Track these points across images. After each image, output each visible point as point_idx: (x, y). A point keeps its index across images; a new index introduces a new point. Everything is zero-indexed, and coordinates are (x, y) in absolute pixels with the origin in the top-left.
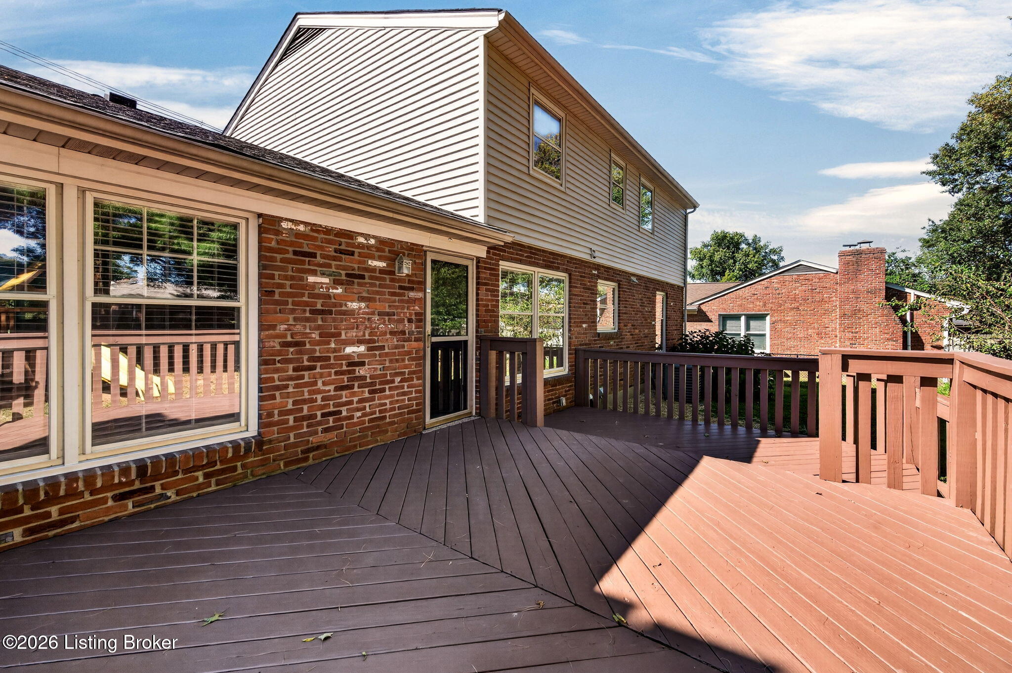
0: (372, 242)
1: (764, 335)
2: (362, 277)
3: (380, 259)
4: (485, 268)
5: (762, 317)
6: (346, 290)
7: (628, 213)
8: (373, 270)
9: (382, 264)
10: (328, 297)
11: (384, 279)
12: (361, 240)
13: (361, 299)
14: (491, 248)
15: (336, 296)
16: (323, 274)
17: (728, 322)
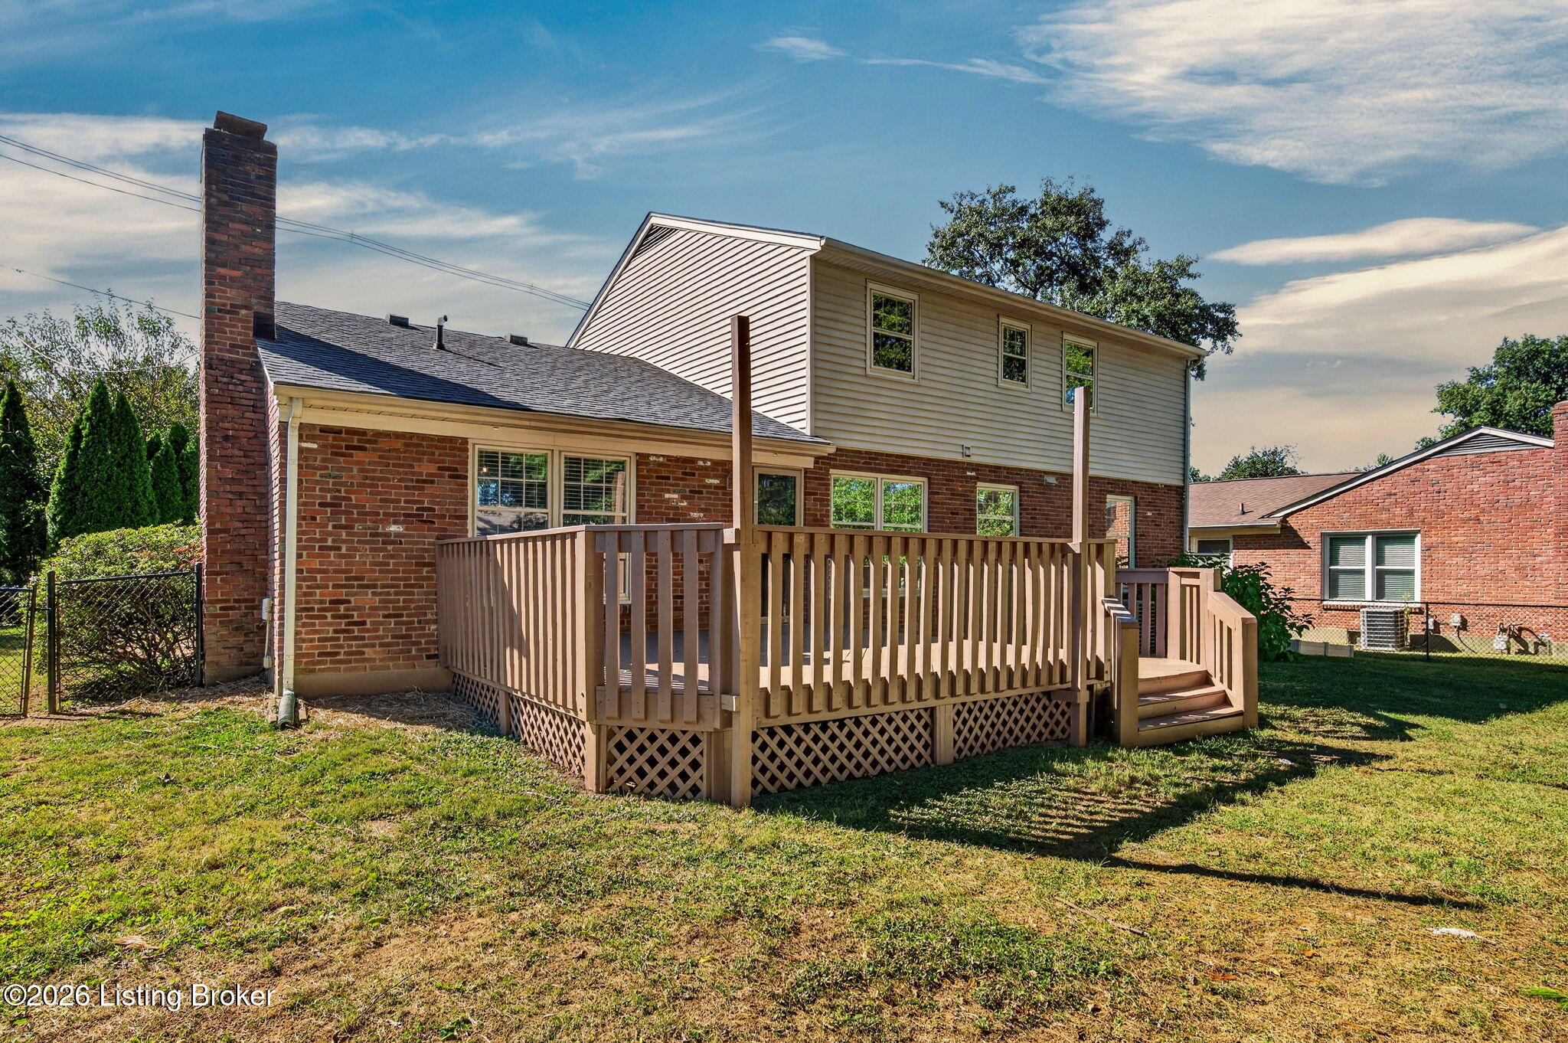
0: (709, 464)
1: (1411, 573)
2: (701, 492)
3: (715, 477)
4: (813, 478)
5: (1407, 538)
6: (689, 504)
7: (1034, 389)
8: (709, 486)
9: (716, 482)
10: (677, 508)
11: (718, 494)
12: (701, 463)
13: (701, 510)
14: (817, 459)
15: (683, 508)
16: (674, 492)
17: (1342, 548)
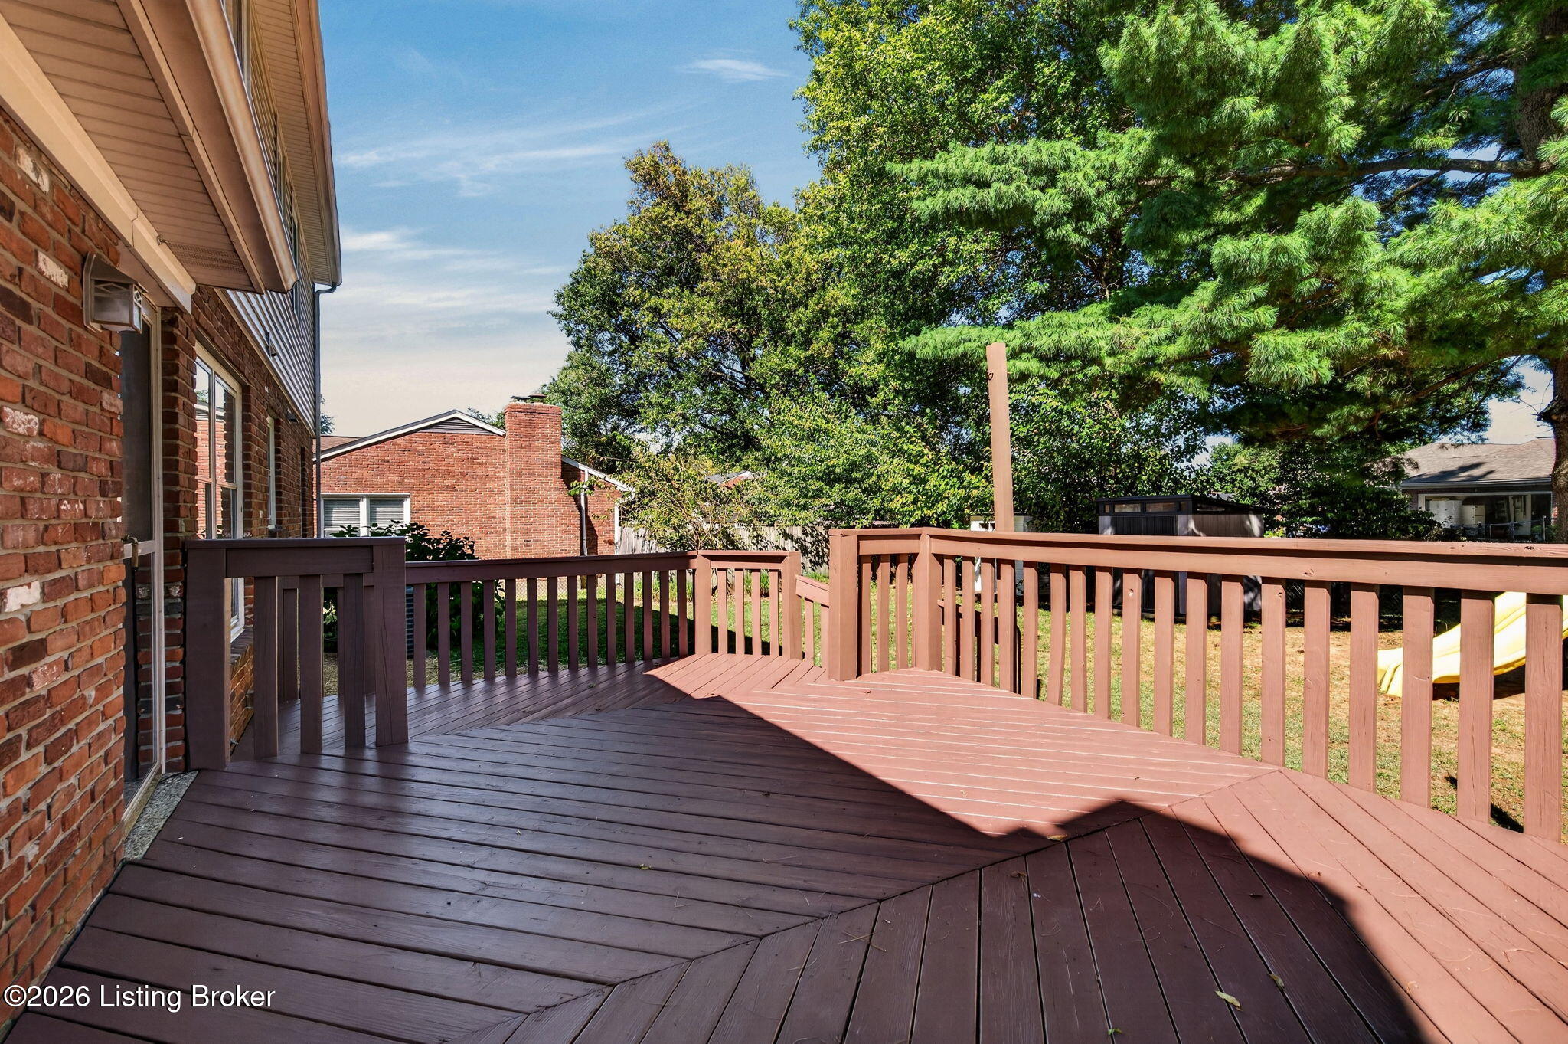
5: (398, 502)
17: (335, 510)
